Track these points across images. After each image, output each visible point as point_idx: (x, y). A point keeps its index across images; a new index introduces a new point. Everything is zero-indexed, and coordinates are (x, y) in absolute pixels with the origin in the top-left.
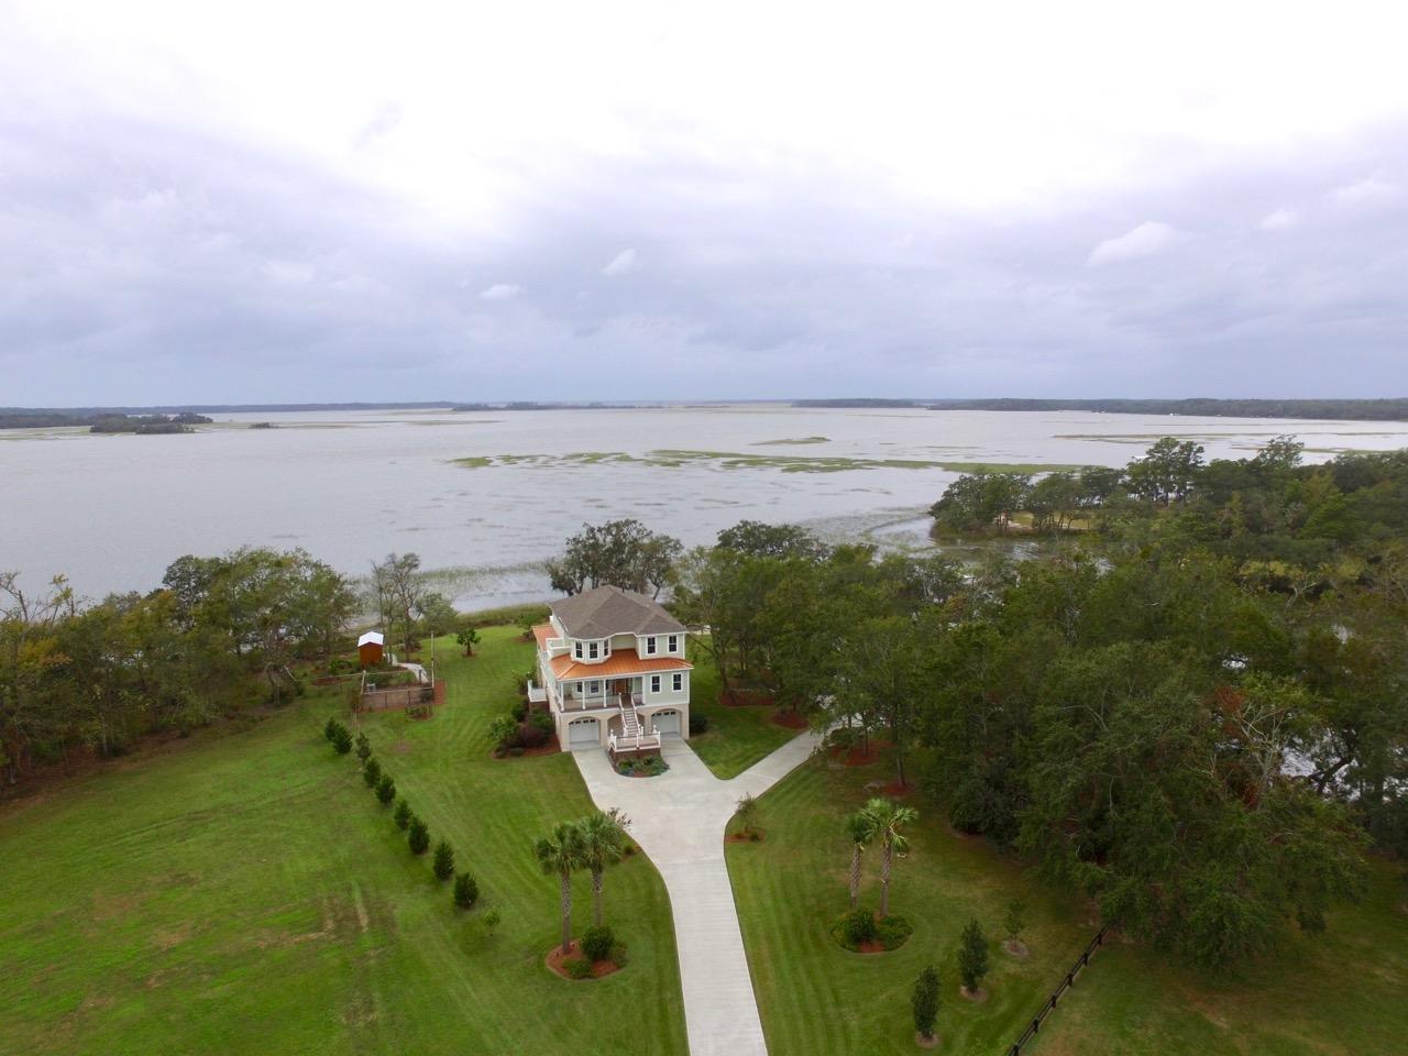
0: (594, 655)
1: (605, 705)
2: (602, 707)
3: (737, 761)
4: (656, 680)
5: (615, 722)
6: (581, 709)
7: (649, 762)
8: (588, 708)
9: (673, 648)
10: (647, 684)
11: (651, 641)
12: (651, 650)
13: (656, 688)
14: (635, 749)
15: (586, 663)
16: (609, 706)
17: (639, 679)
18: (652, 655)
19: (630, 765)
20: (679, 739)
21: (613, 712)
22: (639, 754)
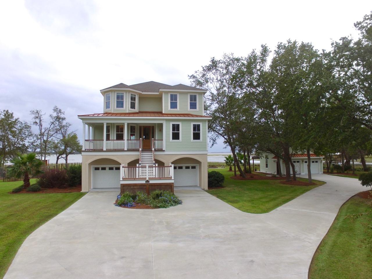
0: (120, 104)
1: (126, 149)
2: (123, 150)
3: (264, 200)
4: (176, 128)
5: (133, 164)
6: (102, 151)
7: (158, 196)
8: (108, 151)
9: (193, 106)
10: (167, 131)
11: (174, 98)
12: (174, 105)
13: (176, 136)
14: (144, 182)
15: (113, 112)
16: (129, 150)
17: (161, 126)
18: (174, 111)
19: (134, 198)
20: (198, 189)
21: (132, 156)
22: (148, 188)
